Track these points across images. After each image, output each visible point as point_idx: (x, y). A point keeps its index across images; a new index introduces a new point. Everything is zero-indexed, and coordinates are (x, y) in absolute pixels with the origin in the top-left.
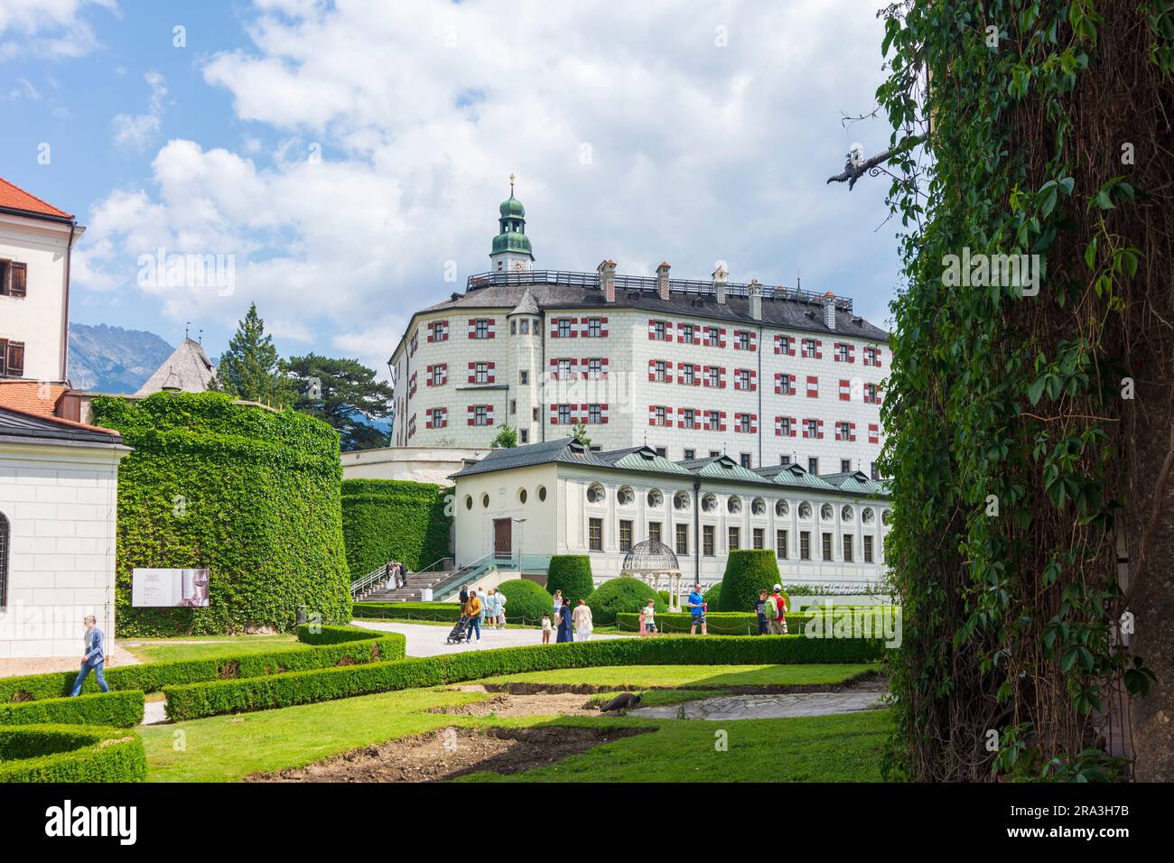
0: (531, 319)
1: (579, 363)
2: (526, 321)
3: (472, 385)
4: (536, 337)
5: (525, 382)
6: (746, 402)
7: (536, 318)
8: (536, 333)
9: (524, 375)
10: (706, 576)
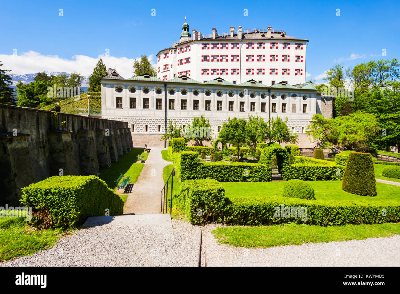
0: (173, 51)
1: (184, 59)
2: (172, 51)
3: (164, 71)
4: (175, 54)
5: (172, 67)
6: (235, 65)
7: (175, 49)
8: (174, 53)
9: (172, 65)
10: (169, 116)
